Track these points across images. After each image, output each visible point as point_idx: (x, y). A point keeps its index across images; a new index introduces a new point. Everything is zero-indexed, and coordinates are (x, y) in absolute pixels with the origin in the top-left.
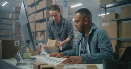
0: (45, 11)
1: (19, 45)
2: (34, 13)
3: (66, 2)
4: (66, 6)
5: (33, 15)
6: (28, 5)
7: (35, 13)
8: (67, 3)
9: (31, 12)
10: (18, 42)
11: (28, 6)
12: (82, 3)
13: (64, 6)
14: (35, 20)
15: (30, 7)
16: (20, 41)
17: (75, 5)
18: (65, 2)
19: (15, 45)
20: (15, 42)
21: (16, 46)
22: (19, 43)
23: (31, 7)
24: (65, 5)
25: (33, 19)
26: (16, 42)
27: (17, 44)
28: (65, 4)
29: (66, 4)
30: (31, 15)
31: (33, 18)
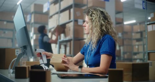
0: (72, 10)
2: (57, 13)
5: (56, 16)
7: (59, 12)
14: (59, 23)
15: (53, 5)
19: (16, 55)
20: (16, 50)
22: (19, 52)
25: (57, 22)
30: (53, 17)
31: (57, 20)
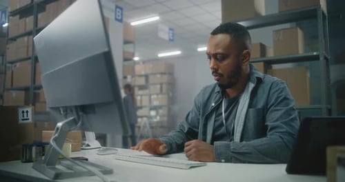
1: (30, 121)
2: (29, 34)
3: (121, 9)
4: (121, 21)
5: (26, 38)
6: (9, 10)
7: (35, 33)
8: (124, 13)
9: (22, 31)
10: (27, 112)
11: (11, 12)
12: (160, 14)
13: (116, 19)
15: (17, 17)
16: (32, 110)
17: (143, 19)
18: (118, 10)
19: (20, 121)
20: (20, 111)
21: (21, 124)
22: (30, 114)
23: (20, 18)
24: (117, 17)
26: (23, 112)
27: (26, 117)
28: (118, 14)
29: (122, 14)
31: (28, 47)
